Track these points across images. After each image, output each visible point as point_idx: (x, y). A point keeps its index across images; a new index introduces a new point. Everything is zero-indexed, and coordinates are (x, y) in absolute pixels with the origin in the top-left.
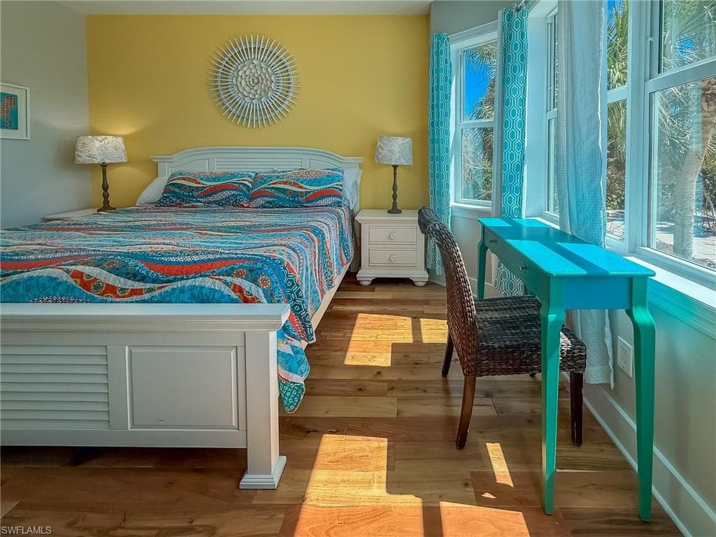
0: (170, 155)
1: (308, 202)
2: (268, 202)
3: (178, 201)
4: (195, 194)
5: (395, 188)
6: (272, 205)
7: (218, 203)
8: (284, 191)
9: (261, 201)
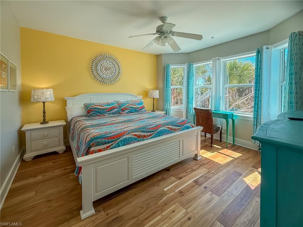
0: (74, 96)
1: (140, 110)
2: (129, 111)
3: (99, 114)
4: (105, 111)
5: (154, 105)
6: (130, 112)
7: (113, 113)
8: (132, 107)
9: (127, 111)
